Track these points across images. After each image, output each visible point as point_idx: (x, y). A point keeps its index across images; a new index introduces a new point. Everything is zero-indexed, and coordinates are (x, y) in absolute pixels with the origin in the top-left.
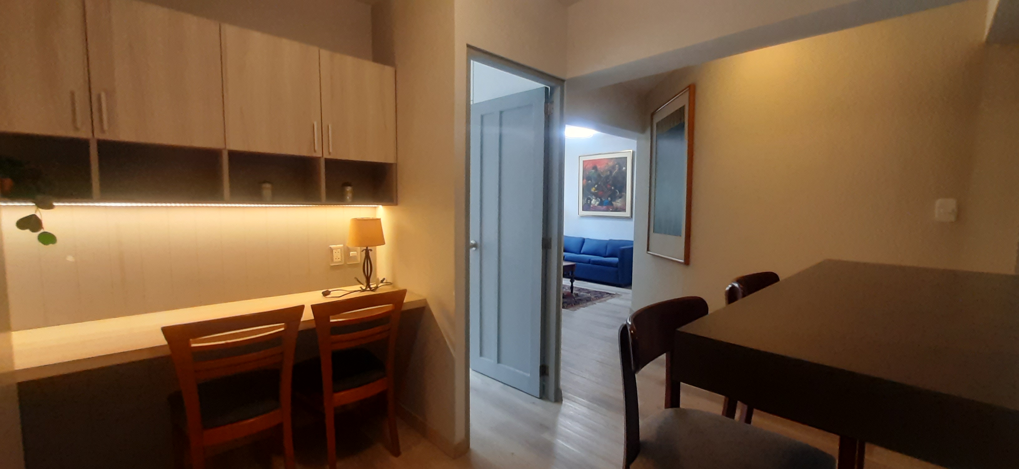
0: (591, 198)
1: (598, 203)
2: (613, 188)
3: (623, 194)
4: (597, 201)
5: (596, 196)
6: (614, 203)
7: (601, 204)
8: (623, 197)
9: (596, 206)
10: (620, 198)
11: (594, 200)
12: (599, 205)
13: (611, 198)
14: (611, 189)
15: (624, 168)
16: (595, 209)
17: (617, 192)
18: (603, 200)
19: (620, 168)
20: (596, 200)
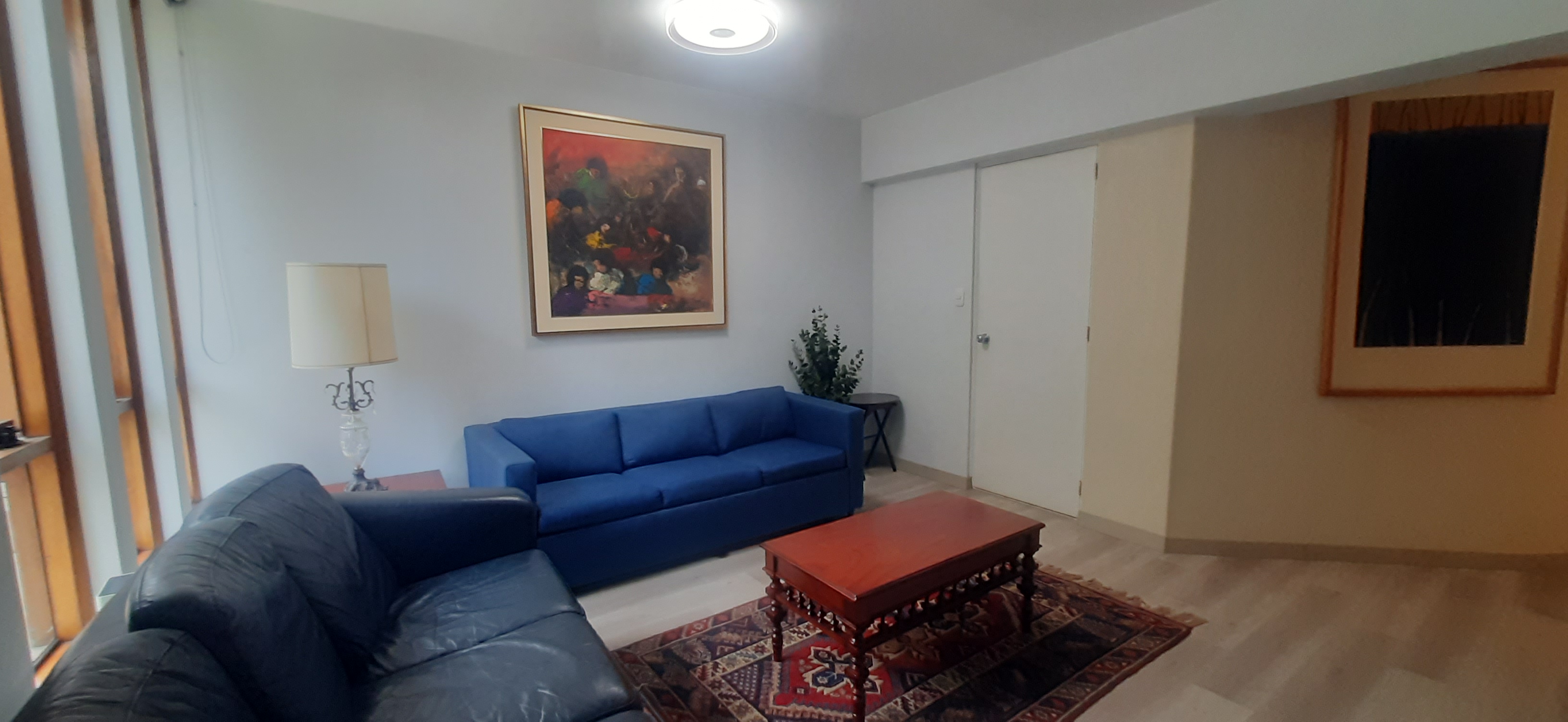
0: (589, 271)
1: (615, 285)
2: (667, 238)
3: (700, 257)
4: (612, 279)
5: (608, 262)
6: (673, 286)
7: (628, 288)
8: (701, 268)
9: (608, 298)
10: (693, 268)
11: (598, 275)
12: (619, 292)
13: (665, 271)
14: (661, 242)
15: (701, 182)
16: (607, 307)
17: (682, 253)
18: (635, 275)
19: (689, 180)
20: (607, 276)
